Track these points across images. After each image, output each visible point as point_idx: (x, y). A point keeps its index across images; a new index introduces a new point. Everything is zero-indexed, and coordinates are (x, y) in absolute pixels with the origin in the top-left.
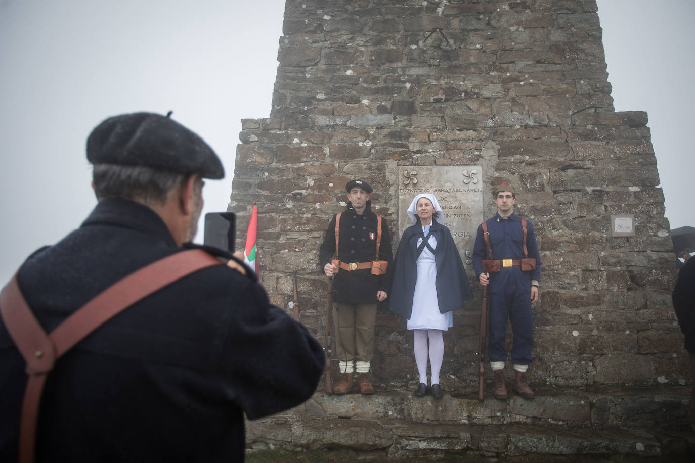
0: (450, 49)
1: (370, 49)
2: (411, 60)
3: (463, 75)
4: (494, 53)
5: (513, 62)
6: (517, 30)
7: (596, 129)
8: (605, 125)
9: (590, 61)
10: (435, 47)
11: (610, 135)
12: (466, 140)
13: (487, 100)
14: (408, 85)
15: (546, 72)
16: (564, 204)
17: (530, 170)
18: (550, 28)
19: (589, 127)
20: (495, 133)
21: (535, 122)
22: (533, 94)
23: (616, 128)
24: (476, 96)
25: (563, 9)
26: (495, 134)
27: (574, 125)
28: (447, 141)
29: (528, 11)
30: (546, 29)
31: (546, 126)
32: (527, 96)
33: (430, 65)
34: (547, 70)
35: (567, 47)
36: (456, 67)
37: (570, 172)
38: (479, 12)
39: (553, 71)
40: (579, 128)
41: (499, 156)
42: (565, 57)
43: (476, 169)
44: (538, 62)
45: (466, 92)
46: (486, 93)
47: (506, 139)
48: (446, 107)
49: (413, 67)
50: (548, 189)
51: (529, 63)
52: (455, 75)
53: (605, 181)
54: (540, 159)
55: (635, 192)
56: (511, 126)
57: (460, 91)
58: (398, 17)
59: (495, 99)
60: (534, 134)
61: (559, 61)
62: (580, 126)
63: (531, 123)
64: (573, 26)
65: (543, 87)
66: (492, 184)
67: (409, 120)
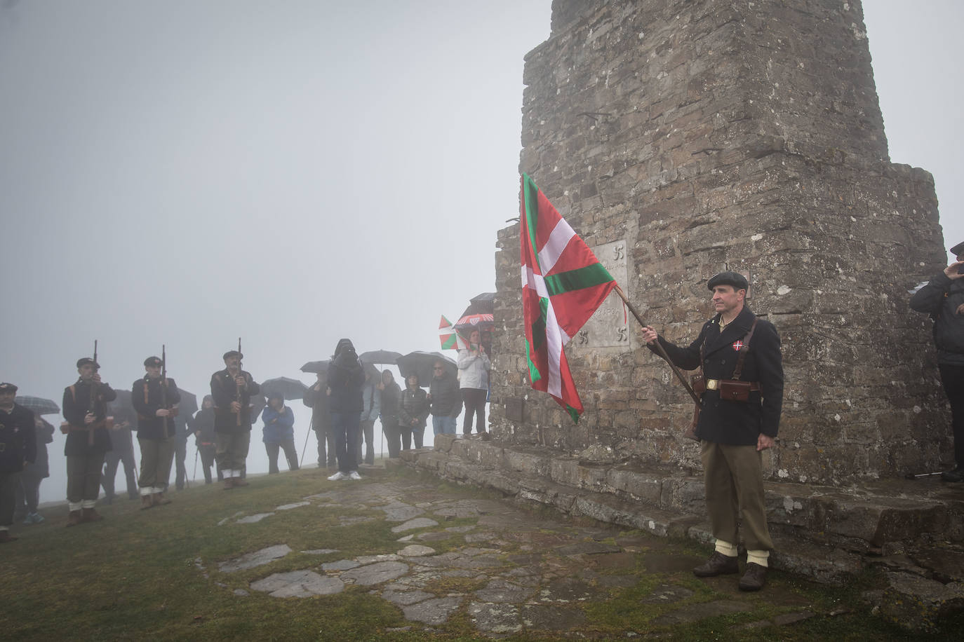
0: (614, 120)
1: (566, 141)
2: (590, 142)
3: (625, 144)
4: (647, 109)
5: (661, 115)
6: (663, 77)
7: (721, 172)
8: (729, 165)
9: (726, 86)
10: (605, 123)
11: (734, 176)
12: (617, 215)
13: (643, 165)
14: (590, 168)
15: (688, 114)
16: (690, 268)
17: (662, 235)
18: (689, 61)
19: (714, 172)
20: (637, 201)
21: (666, 181)
22: (677, 145)
23: (740, 165)
24: (634, 163)
25: (700, 33)
26: (636, 203)
27: (699, 173)
28: (605, 220)
29: (670, 50)
30: (686, 64)
31: (676, 182)
32: (672, 149)
33: (602, 143)
34: (688, 112)
35: (704, 78)
36: (620, 137)
37: (696, 230)
38: (633, 71)
39: (692, 112)
40: (704, 175)
41: (640, 225)
42: (703, 90)
43: (621, 244)
44: (681, 106)
45: (627, 161)
46: (641, 157)
47: (645, 206)
48: (615, 181)
49: (591, 149)
50: (678, 252)
51: (673, 110)
52: (619, 146)
53: (728, 234)
54: (673, 220)
55: (756, 242)
56: (648, 191)
57: (622, 161)
58: (581, 103)
59: (648, 161)
60: (667, 193)
61: (698, 98)
62: (705, 173)
63: (664, 183)
64: (710, 48)
65: (685, 134)
66: (634, 256)
67: (581, 206)
